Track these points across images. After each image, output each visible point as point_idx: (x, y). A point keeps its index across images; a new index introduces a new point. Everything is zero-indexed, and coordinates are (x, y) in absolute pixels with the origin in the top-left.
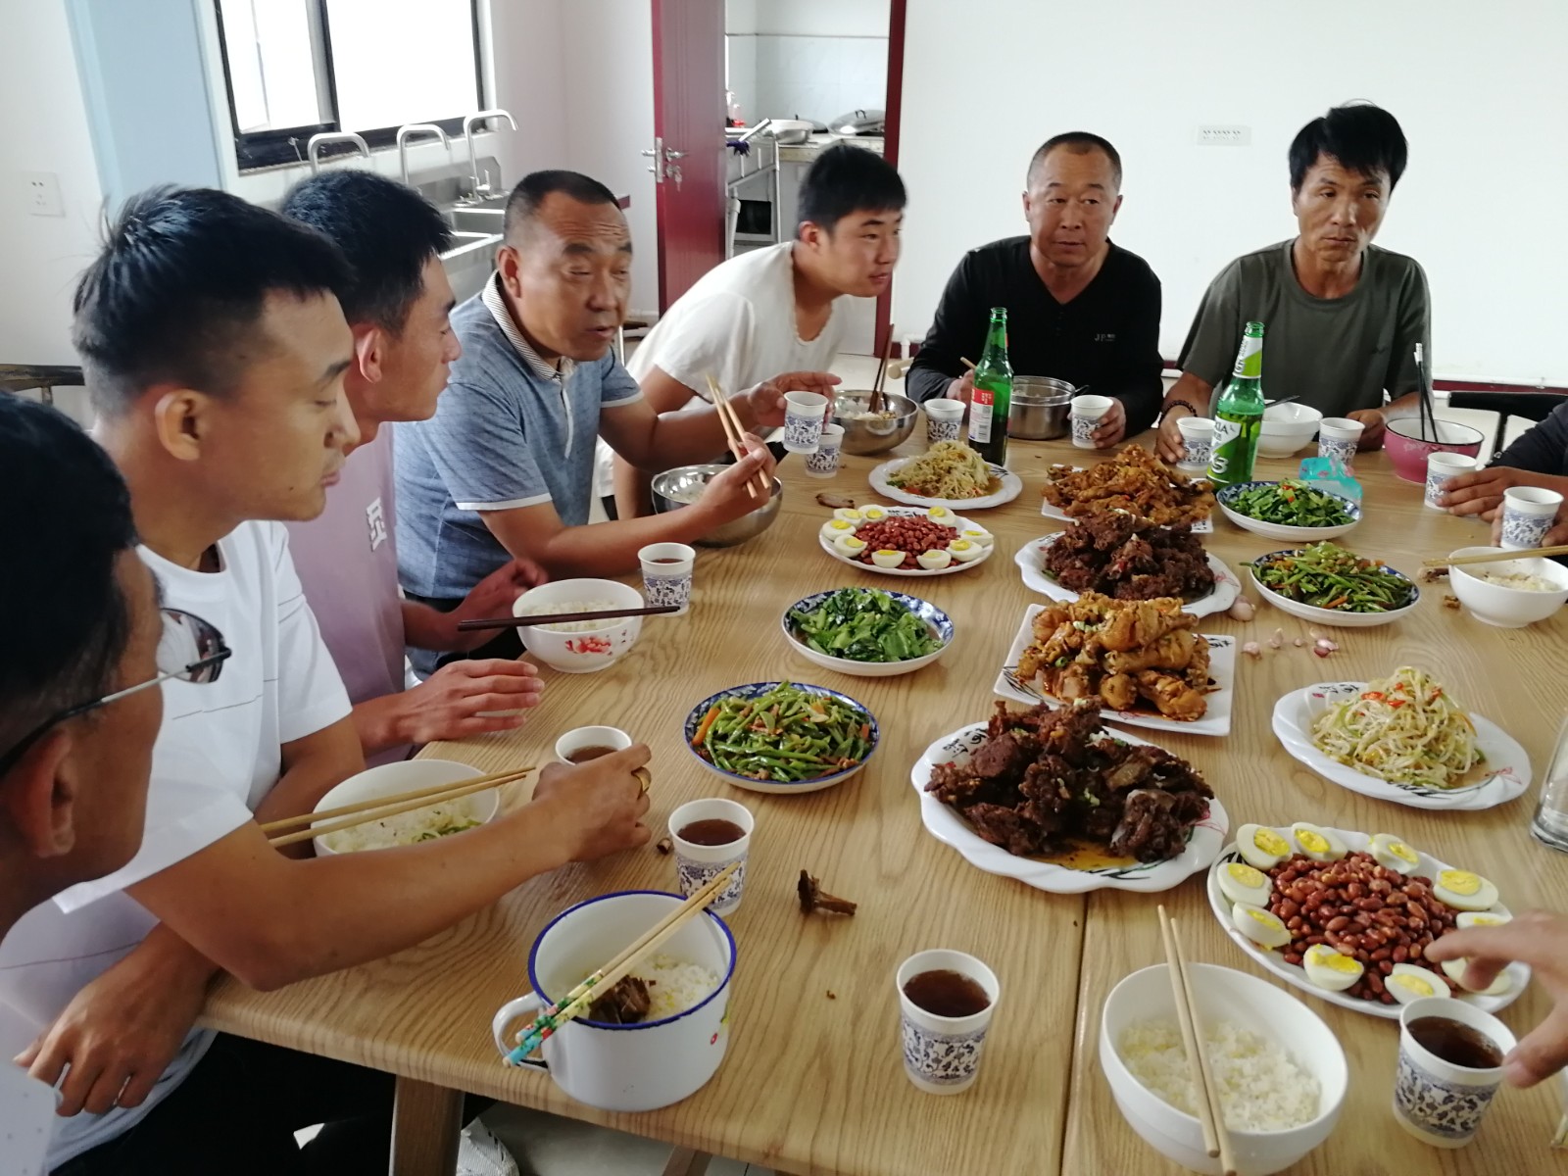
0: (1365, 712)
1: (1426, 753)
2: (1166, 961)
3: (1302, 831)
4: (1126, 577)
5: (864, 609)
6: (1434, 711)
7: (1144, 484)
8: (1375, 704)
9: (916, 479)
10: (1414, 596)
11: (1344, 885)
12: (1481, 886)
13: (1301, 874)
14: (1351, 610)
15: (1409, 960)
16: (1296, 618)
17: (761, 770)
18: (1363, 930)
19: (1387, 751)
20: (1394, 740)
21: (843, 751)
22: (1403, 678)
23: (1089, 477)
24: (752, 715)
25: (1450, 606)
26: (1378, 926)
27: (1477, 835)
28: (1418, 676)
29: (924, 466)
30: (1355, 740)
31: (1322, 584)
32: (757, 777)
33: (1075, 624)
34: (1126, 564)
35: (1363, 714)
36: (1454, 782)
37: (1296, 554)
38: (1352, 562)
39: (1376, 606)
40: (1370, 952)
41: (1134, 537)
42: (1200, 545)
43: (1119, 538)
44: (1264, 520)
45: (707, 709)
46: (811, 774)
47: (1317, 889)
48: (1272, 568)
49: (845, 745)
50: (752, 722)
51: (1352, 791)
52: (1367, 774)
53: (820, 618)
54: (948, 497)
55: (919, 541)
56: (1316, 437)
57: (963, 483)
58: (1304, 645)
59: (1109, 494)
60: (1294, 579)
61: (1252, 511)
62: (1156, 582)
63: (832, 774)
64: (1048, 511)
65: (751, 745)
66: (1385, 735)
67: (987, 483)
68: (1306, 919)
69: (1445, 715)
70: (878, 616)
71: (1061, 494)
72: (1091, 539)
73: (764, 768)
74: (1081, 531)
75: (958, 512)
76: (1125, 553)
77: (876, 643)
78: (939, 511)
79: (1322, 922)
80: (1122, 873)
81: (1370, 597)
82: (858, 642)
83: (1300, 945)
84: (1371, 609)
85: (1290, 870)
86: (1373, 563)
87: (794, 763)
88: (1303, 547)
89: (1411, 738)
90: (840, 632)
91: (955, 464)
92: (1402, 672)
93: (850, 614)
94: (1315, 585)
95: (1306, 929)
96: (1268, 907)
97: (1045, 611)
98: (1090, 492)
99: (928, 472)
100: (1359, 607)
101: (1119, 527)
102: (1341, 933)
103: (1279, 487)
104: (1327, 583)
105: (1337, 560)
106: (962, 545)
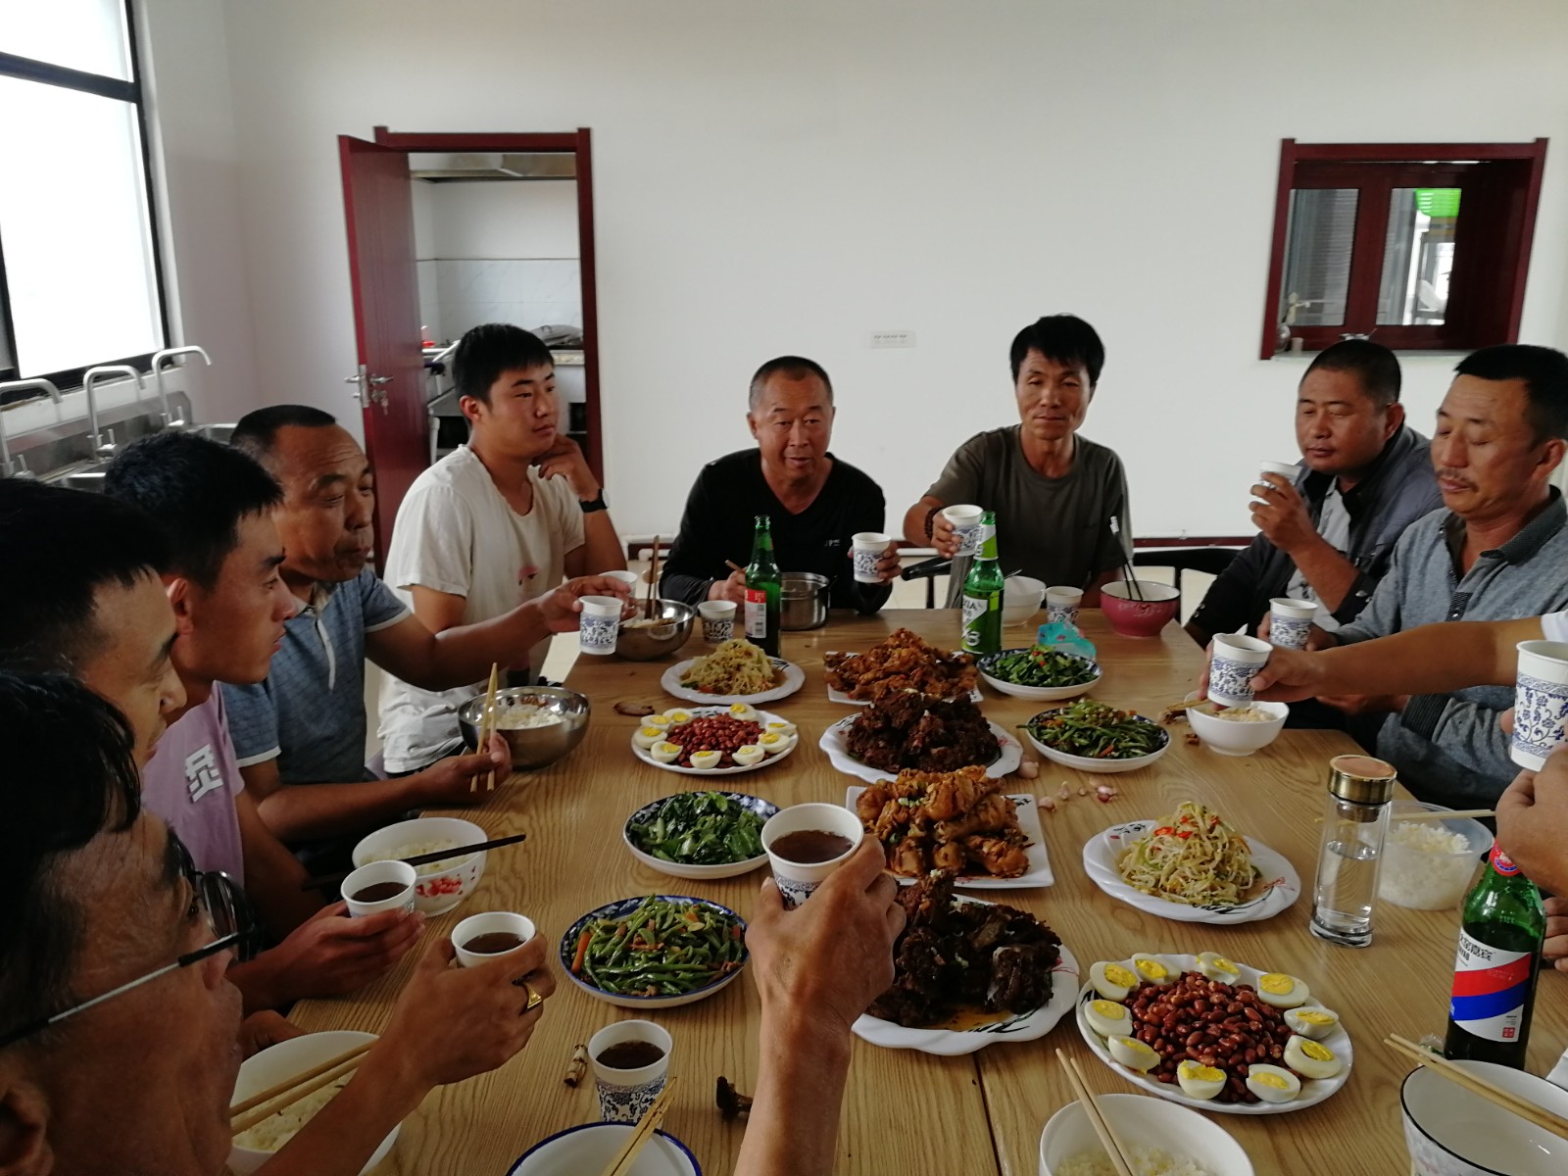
0: (1161, 846)
1: (1217, 875)
2: (1078, 1099)
3: (1142, 961)
4: (925, 751)
5: (704, 813)
6: (1216, 838)
7: (916, 663)
8: (1167, 838)
9: (708, 679)
10: (1165, 738)
11: (1190, 1003)
12: (1294, 983)
13: (1152, 999)
14: (1119, 757)
15: (1259, 1060)
16: (1073, 770)
17: (649, 987)
18: (1215, 1040)
19: (1186, 878)
20: (1190, 868)
21: (723, 955)
22: (1186, 812)
23: (864, 661)
24: (629, 934)
25: (1191, 743)
26: (1227, 1035)
27: (1271, 940)
28: (1198, 810)
29: (714, 665)
30: (1157, 873)
31: (1091, 736)
32: (647, 994)
33: (900, 800)
34: (924, 739)
35: (1159, 849)
36: (1243, 897)
37: (1061, 712)
38: (1111, 715)
39: (1138, 751)
40: (1227, 1059)
41: (926, 713)
42: (980, 713)
43: (913, 715)
44: (1024, 684)
45: (576, 934)
46: (700, 983)
47: (1169, 1011)
48: (1045, 728)
49: (723, 949)
50: (631, 940)
51: (1164, 918)
52: (1173, 901)
53: (658, 828)
54: (742, 693)
55: (731, 740)
56: (1044, 604)
57: (754, 678)
58: (1087, 793)
59: (887, 674)
60: (1067, 735)
61: (1011, 677)
62: (953, 753)
63: (719, 980)
64: (835, 696)
65: (633, 964)
66: (1181, 865)
67: (772, 676)
68: (1167, 1040)
69: (1226, 840)
70: (719, 818)
71: (842, 680)
72: (888, 719)
73: (652, 984)
74: (877, 713)
75: (757, 706)
76: (921, 729)
77: (722, 845)
78: (739, 708)
79: (1181, 1040)
80: (1005, 1026)
81: (1131, 744)
82: (705, 846)
83: (1169, 1064)
84: (1135, 754)
85: (1140, 997)
86: (1128, 714)
87: (682, 975)
88: (1066, 706)
89: (1202, 863)
90: (684, 840)
91: (742, 661)
92: (1184, 807)
93: (690, 820)
94: (1085, 738)
95: (1170, 1048)
96: (1133, 1035)
97: (866, 792)
98: (869, 676)
99: (719, 671)
100: (1126, 753)
101: (911, 706)
102: (1200, 1047)
103: (1029, 654)
104: (1095, 735)
105: (1098, 714)
106: (770, 738)
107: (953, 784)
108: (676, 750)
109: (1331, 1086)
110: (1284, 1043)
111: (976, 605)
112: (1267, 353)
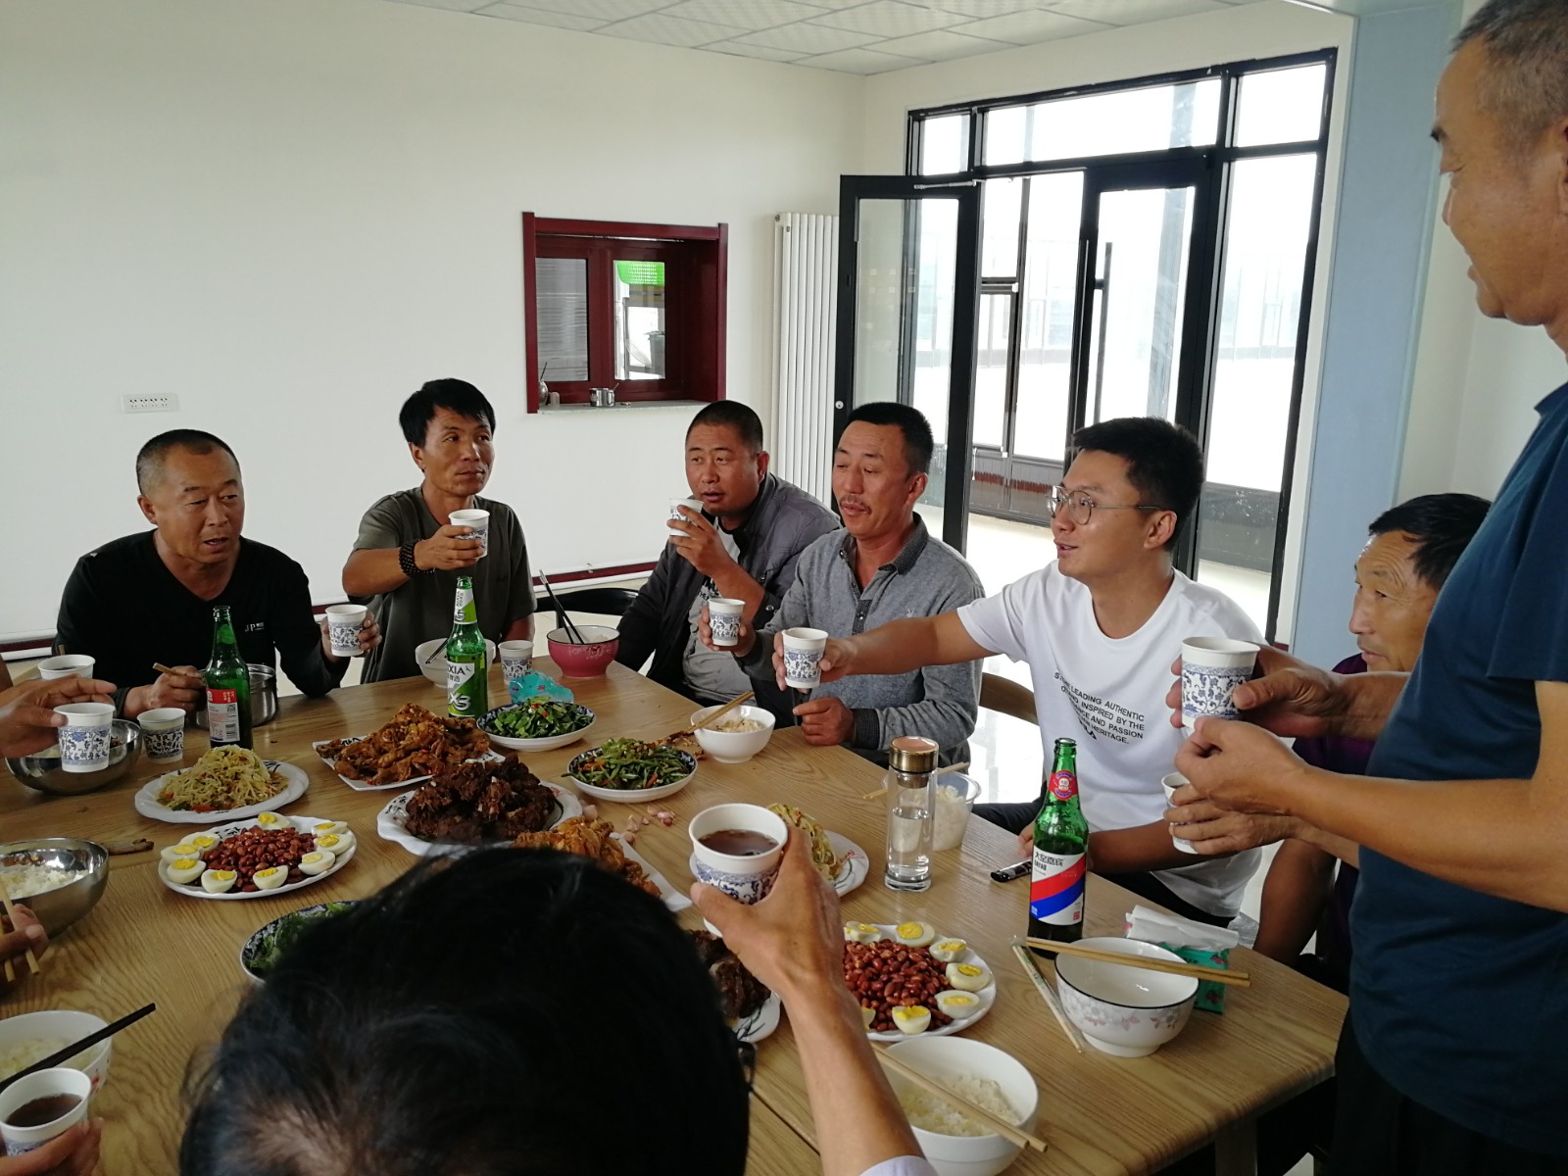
4: (502, 816)
7: (435, 736)
9: (202, 796)
10: (689, 759)
12: (921, 927)
14: (663, 784)
15: (938, 991)
18: (903, 985)
23: (375, 744)
26: (908, 978)
28: (783, 809)
29: (206, 779)
31: (634, 770)
36: (835, 874)
37: (594, 754)
38: (646, 748)
39: (678, 774)
40: (919, 996)
41: (494, 779)
42: (527, 771)
43: (480, 784)
44: (535, 737)
47: (859, 975)
48: (589, 771)
54: (248, 802)
55: (286, 850)
57: (258, 785)
58: (651, 821)
59: (407, 753)
60: (614, 773)
62: (531, 811)
64: (357, 786)
68: (870, 999)
69: (812, 829)
72: (455, 794)
74: (442, 790)
75: (284, 810)
76: (492, 795)
78: (267, 818)
79: (878, 994)
81: (671, 769)
83: (882, 1016)
84: (675, 777)
91: (238, 769)
94: (631, 773)
95: (874, 1003)
99: (215, 785)
100: (668, 779)
101: (476, 776)
102: (896, 994)
103: (528, 708)
104: (638, 768)
105: (636, 748)
106: (329, 840)
108: (230, 877)
109: (991, 991)
110: (944, 972)
111: (464, 670)
112: (532, 408)
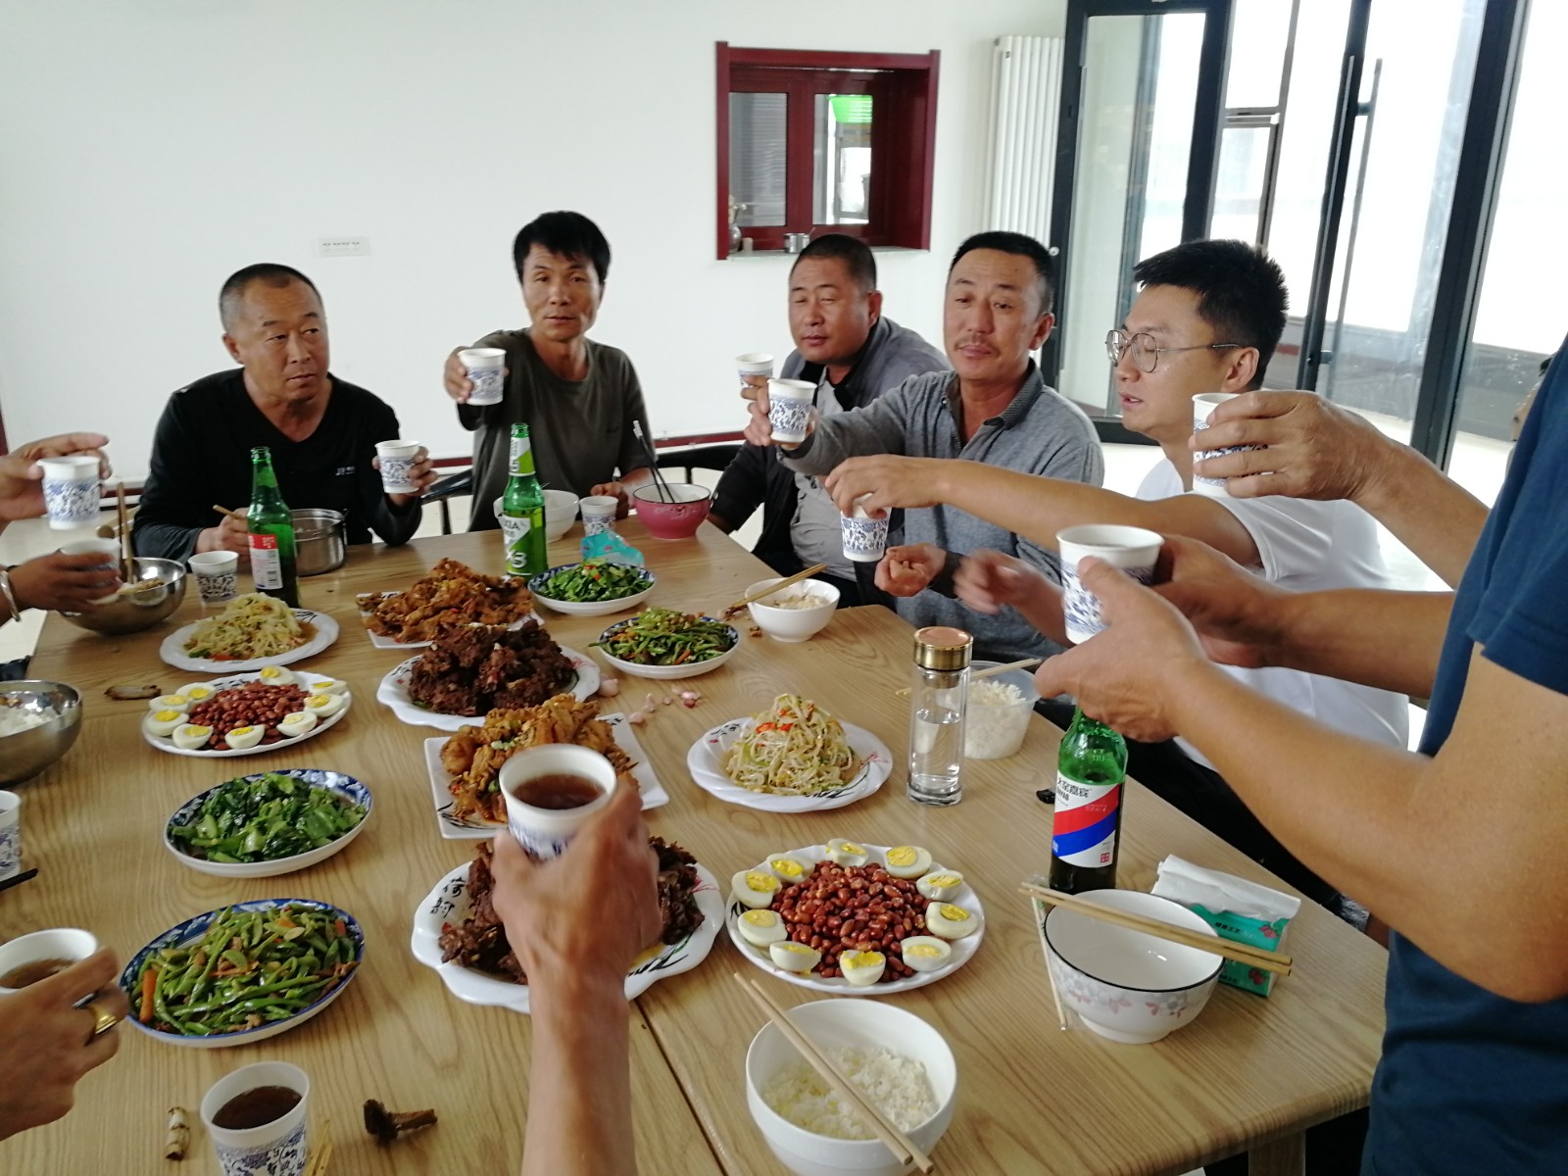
0: (765, 743)
1: (821, 761)
3: (776, 861)
4: (502, 687)
5: (265, 799)
6: (814, 725)
7: (468, 594)
8: (770, 733)
9: (222, 644)
10: (734, 635)
11: (835, 894)
12: (916, 853)
13: (795, 899)
14: (696, 661)
15: (907, 935)
17: (248, 1017)
18: (866, 925)
19: (792, 769)
20: (795, 759)
21: (333, 958)
22: (783, 705)
23: (407, 599)
24: (211, 961)
25: (755, 636)
26: (874, 917)
28: (794, 700)
29: (227, 627)
30: (765, 770)
31: (666, 644)
32: (248, 1026)
33: (493, 745)
34: (498, 673)
35: (763, 745)
36: (846, 778)
37: (630, 623)
38: (682, 620)
39: (713, 652)
40: (880, 940)
41: (497, 646)
42: (549, 637)
43: (481, 650)
44: (583, 601)
45: (135, 976)
46: (312, 996)
47: (818, 907)
48: (618, 642)
49: (333, 950)
50: (215, 968)
51: (779, 813)
52: (786, 795)
53: (207, 826)
54: (267, 654)
55: (271, 708)
56: (579, 516)
57: (279, 636)
58: (672, 701)
59: (437, 611)
60: (642, 646)
61: (566, 595)
62: (532, 683)
63: (335, 987)
64: (380, 643)
65: (223, 995)
66: (786, 757)
67: (299, 629)
68: (822, 936)
69: (824, 725)
70: (286, 801)
71: (385, 623)
72: (454, 660)
73: (252, 1013)
74: (442, 654)
75: (293, 666)
76: (493, 664)
77: (296, 831)
78: (271, 672)
79: (834, 932)
80: (664, 961)
81: (706, 645)
82: (276, 837)
83: (830, 959)
84: (710, 654)
85: (786, 898)
86: (697, 616)
87: (290, 993)
88: (634, 616)
89: (806, 752)
90: (246, 835)
91: (262, 618)
92: (780, 700)
93: (250, 811)
94: (661, 647)
95: (826, 943)
96: (789, 938)
97: (450, 742)
98: (416, 614)
99: (235, 634)
100: (701, 656)
101: (479, 641)
102: (854, 935)
103: (582, 569)
104: (669, 642)
105: (670, 621)
106: (319, 700)
107: (550, 717)
108: (205, 732)
109: (973, 942)
110: (924, 912)
111: (519, 525)
112: (722, 254)
